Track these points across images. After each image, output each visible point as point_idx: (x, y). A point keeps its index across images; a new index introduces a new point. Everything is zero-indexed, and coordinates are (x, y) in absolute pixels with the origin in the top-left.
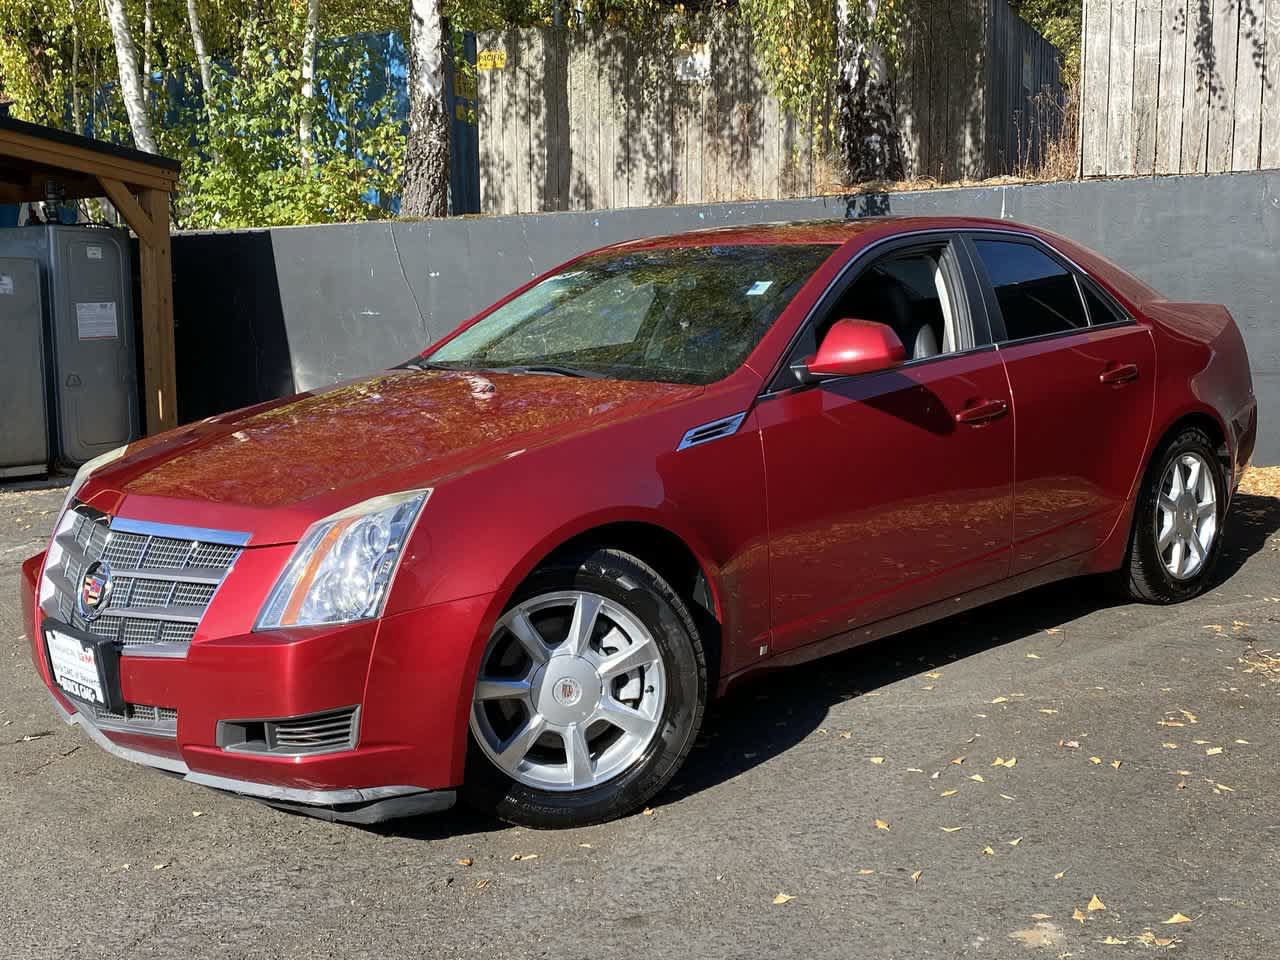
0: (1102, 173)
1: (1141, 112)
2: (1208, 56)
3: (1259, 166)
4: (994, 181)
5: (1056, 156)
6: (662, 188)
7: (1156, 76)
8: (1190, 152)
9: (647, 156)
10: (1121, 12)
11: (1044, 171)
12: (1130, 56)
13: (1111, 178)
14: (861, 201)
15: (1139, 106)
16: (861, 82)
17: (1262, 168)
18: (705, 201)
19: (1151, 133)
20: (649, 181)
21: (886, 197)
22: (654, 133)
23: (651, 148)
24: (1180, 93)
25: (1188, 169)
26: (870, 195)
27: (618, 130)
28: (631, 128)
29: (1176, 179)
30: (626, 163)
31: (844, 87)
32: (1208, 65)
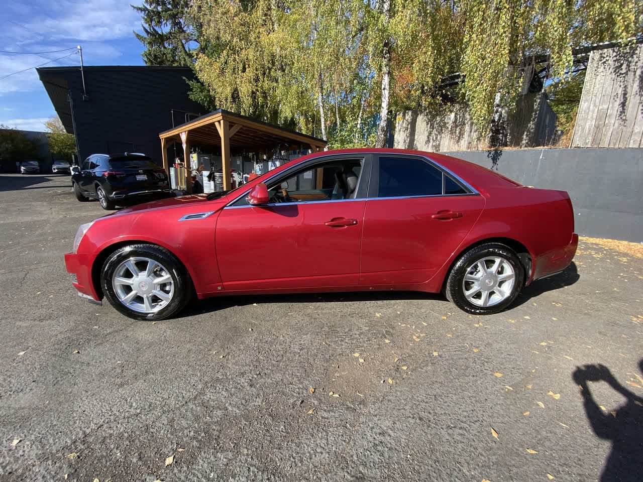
0: (579, 146)
1: (597, 127)
2: (624, 109)
3: (639, 146)
4: (538, 148)
5: (563, 140)
6: (436, 148)
7: (605, 116)
8: (613, 141)
9: (433, 140)
10: (596, 96)
11: (557, 145)
12: (597, 109)
13: (583, 148)
14: (493, 152)
15: (597, 126)
16: (499, 120)
17: (641, 147)
18: (448, 151)
19: (600, 135)
20: (433, 146)
21: (501, 151)
22: (436, 135)
23: (434, 138)
24: (613, 122)
25: (611, 146)
26: (496, 151)
27: (426, 134)
28: (430, 134)
29: (607, 149)
30: (428, 141)
31: (493, 121)
32: (623, 112)
